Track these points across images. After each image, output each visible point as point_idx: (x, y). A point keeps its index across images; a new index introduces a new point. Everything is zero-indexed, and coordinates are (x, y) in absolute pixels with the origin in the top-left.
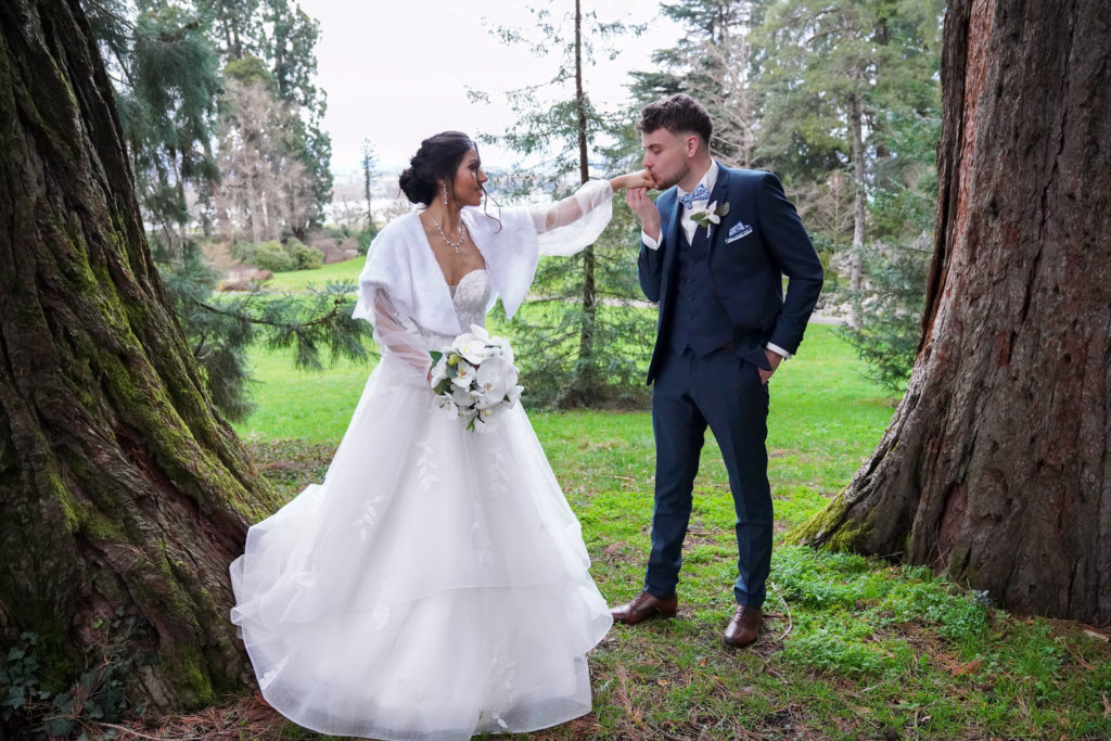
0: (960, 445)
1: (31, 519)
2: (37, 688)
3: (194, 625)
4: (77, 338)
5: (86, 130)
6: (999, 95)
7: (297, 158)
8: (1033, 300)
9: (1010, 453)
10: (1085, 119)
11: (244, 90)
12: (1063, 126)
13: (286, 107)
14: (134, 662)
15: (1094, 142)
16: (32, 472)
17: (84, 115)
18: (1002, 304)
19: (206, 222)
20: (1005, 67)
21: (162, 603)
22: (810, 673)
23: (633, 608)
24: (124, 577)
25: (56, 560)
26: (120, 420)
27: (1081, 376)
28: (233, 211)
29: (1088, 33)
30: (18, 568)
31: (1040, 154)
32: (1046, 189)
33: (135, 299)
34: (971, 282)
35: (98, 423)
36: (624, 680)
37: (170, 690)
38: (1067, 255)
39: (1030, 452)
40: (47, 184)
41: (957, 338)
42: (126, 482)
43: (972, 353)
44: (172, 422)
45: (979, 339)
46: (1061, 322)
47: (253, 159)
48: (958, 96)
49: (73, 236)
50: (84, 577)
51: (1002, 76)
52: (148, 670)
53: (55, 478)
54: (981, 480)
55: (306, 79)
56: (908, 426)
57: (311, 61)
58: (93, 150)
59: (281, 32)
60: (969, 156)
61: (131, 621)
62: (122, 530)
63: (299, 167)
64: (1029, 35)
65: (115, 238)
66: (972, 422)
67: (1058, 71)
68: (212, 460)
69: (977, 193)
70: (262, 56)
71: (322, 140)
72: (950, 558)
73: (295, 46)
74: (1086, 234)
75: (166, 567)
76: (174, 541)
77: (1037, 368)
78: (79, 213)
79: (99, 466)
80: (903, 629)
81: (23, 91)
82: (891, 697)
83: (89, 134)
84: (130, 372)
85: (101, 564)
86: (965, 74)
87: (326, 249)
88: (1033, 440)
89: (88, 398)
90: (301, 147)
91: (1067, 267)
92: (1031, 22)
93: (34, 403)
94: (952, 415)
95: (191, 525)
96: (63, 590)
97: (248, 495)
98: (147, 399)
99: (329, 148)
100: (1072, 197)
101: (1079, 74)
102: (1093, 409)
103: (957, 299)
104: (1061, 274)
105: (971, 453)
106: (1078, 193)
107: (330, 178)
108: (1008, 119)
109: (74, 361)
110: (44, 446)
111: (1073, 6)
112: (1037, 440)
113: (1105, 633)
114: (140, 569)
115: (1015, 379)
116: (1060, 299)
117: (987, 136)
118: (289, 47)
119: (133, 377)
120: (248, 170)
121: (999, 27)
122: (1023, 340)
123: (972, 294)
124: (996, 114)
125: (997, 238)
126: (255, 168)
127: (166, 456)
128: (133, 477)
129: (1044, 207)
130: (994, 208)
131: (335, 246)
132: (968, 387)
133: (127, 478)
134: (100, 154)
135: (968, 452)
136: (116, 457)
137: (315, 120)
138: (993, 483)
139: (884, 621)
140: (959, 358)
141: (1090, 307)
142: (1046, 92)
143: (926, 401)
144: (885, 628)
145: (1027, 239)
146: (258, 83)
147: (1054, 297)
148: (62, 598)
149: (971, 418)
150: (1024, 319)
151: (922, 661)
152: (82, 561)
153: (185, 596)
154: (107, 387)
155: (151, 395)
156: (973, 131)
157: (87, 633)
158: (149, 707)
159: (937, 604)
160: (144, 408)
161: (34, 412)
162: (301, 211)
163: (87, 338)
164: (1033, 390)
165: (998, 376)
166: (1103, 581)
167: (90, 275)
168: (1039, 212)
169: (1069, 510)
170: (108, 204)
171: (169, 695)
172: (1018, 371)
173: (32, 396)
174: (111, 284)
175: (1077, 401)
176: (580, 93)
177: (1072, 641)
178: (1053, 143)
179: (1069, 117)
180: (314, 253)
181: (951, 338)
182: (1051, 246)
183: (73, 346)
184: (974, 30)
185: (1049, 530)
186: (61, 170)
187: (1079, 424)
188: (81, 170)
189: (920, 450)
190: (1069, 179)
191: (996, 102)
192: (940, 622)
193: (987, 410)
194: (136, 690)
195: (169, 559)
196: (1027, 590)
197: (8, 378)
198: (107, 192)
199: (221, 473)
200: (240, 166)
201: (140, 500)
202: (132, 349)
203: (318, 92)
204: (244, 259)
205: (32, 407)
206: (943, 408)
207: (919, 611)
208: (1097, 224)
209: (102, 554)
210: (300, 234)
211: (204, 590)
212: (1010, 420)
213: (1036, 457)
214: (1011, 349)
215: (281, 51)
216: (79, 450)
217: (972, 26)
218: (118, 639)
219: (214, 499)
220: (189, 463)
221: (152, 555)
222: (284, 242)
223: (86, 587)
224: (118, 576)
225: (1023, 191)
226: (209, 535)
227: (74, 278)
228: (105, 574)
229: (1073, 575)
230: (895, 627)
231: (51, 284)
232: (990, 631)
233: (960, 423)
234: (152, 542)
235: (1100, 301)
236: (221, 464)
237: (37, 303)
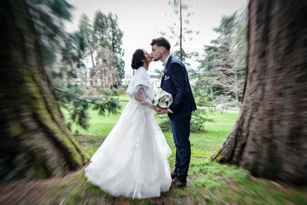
7: (115, 67)
11: (103, 49)
13: (114, 54)
19: (91, 82)
28: (99, 80)
47: (105, 66)
55: (119, 46)
57: (121, 42)
59: (114, 35)
63: (116, 69)
70: (109, 40)
71: (123, 62)
73: (117, 38)
87: (122, 91)
90: (117, 64)
99: (124, 64)
107: (124, 72)
118: (116, 38)
120: (103, 69)
126: (105, 69)
131: (124, 90)
137: (121, 57)
146: (107, 47)
162: (116, 80)
176: (181, 48)
180: (118, 91)
200: (101, 68)
203: (122, 49)
204: (100, 92)
210: (115, 86)
215: (114, 39)
222: (111, 88)
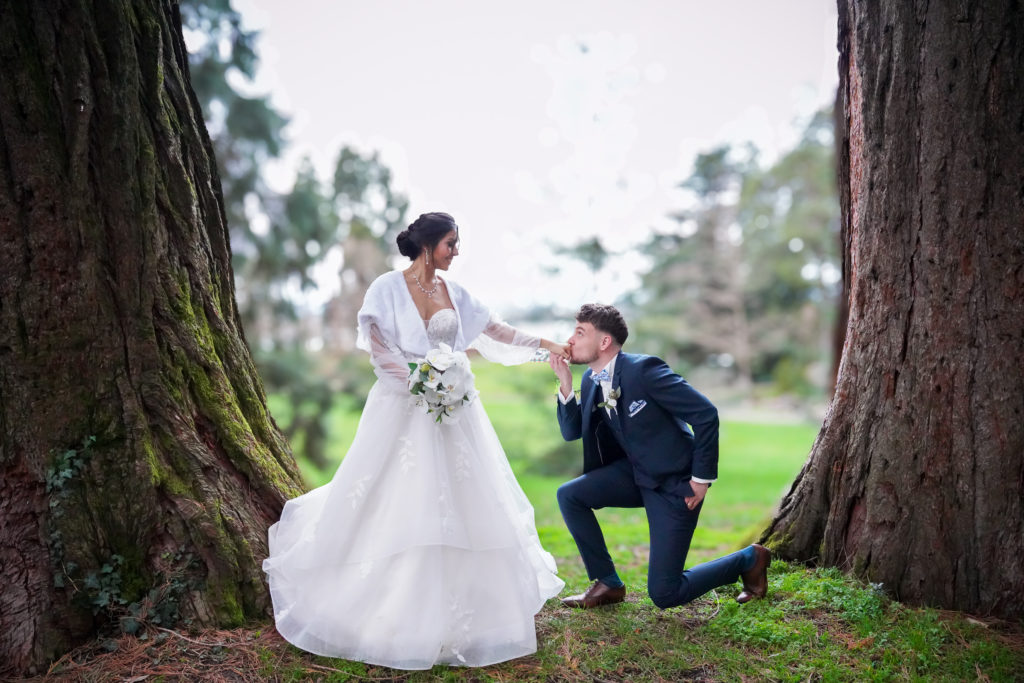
0: (859, 464)
1: (128, 474)
2: (119, 596)
3: (234, 565)
4: (175, 351)
5: (200, 215)
6: (871, 189)
8: (909, 344)
9: (898, 468)
10: (935, 202)
11: (359, 246)
12: (921, 209)
14: (188, 587)
15: (944, 220)
16: (133, 441)
17: (201, 205)
18: (885, 349)
20: (874, 168)
21: (212, 544)
22: (726, 643)
23: (587, 596)
24: (187, 522)
25: (142, 504)
26: (199, 412)
27: (950, 402)
29: (930, 141)
30: (116, 507)
31: (905, 231)
32: (912, 257)
33: (220, 331)
34: (861, 333)
35: (183, 412)
36: (568, 639)
37: (211, 611)
38: (932, 306)
39: (913, 467)
40: (169, 248)
41: (853, 379)
42: (197, 455)
43: (865, 390)
44: (236, 417)
45: (870, 378)
46: (931, 360)
48: (846, 195)
49: (182, 283)
50: (159, 519)
51: (872, 175)
52: (197, 594)
53: (148, 447)
54: (876, 492)
56: (819, 453)
58: (204, 229)
60: (856, 239)
61: (189, 557)
62: (190, 489)
64: (888, 144)
65: (211, 287)
66: (867, 446)
67: (913, 169)
68: (265, 451)
69: (861, 264)
72: (855, 560)
74: (945, 289)
75: (218, 519)
76: (228, 503)
77: (915, 398)
78: (188, 270)
79: (179, 442)
80: (811, 614)
81: (162, 187)
82: (793, 662)
83: (203, 217)
84: (210, 379)
85: (173, 512)
86: (849, 179)
88: (915, 457)
89: (178, 394)
91: (933, 316)
92: (889, 135)
93: (141, 393)
94: (851, 440)
95: (242, 494)
96: (145, 527)
97: (288, 478)
98: (220, 400)
100: (932, 262)
101: (928, 170)
102: (962, 429)
103: (852, 348)
104: (929, 322)
105: (868, 471)
106: (936, 259)
108: (879, 206)
109: (172, 368)
110: (143, 423)
111: (919, 124)
112: (919, 456)
113: (985, 621)
114: (199, 518)
115: (899, 408)
116: (929, 341)
117: (865, 220)
119: (212, 383)
121: (867, 140)
122: (904, 376)
123: (863, 343)
124: (870, 203)
125: (878, 297)
127: (229, 440)
128: (202, 452)
129: (912, 271)
130: (874, 274)
132: (863, 417)
133: (198, 452)
134: (208, 232)
135: (865, 470)
136: (192, 437)
138: (886, 494)
139: (796, 608)
140: (855, 394)
141: (953, 347)
142: (906, 185)
143: (832, 431)
144: (796, 613)
145: (901, 296)
147: (925, 340)
148: (143, 533)
149: (867, 442)
150: (904, 359)
151: (823, 637)
152: (159, 509)
153: (230, 542)
154: (193, 388)
155: (223, 397)
156: (857, 218)
157: (157, 561)
158: (195, 620)
159: (841, 595)
160: (217, 406)
161: (140, 399)
163: (183, 352)
164: (913, 416)
165: (886, 407)
166: (982, 576)
167: (189, 310)
168: (909, 277)
169: (949, 515)
170: (210, 265)
171: (210, 614)
172: (901, 401)
173: (140, 388)
174: (204, 318)
175: (948, 423)
177: (955, 625)
178: (915, 223)
179: (924, 203)
181: (849, 379)
182: (920, 301)
183: (173, 358)
184: (853, 146)
185: (933, 532)
186: (179, 239)
187: (951, 442)
188: (193, 240)
189: (828, 471)
190: (928, 249)
191: (870, 194)
192: (842, 609)
193: (879, 434)
194: (187, 607)
195: (222, 515)
196: (918, 584)
197: (125, 374)
198: (210, 257)
199: (270, 459)
201: (206, 470)
202: (213, 364)
205: (139, 395)
206: (845, 435)
207: (823, 600)
208: (953, 281)
209: (174, 505)
211: (245, 540)
212: (897, 442)
213: (919, 471)
214: (895, 385)
216: (167, 430)
217: (851, 144)
218: (179, 568)
219: (261, 476)
220: (245, 449)
221: (209, 509)
223: (161, 529)
224: (184, 522)
225: (895, 259)
226: (256, 503)
227: (179, 312)
228: (175, 519)
229: (955, 571)
230: (805, 613)
231: (162, 314)
232: (883, 617)
233: (858, 446)
234: (210, 500)
235: (960, 342)
236: (270, 454)
237: (151, 325)
